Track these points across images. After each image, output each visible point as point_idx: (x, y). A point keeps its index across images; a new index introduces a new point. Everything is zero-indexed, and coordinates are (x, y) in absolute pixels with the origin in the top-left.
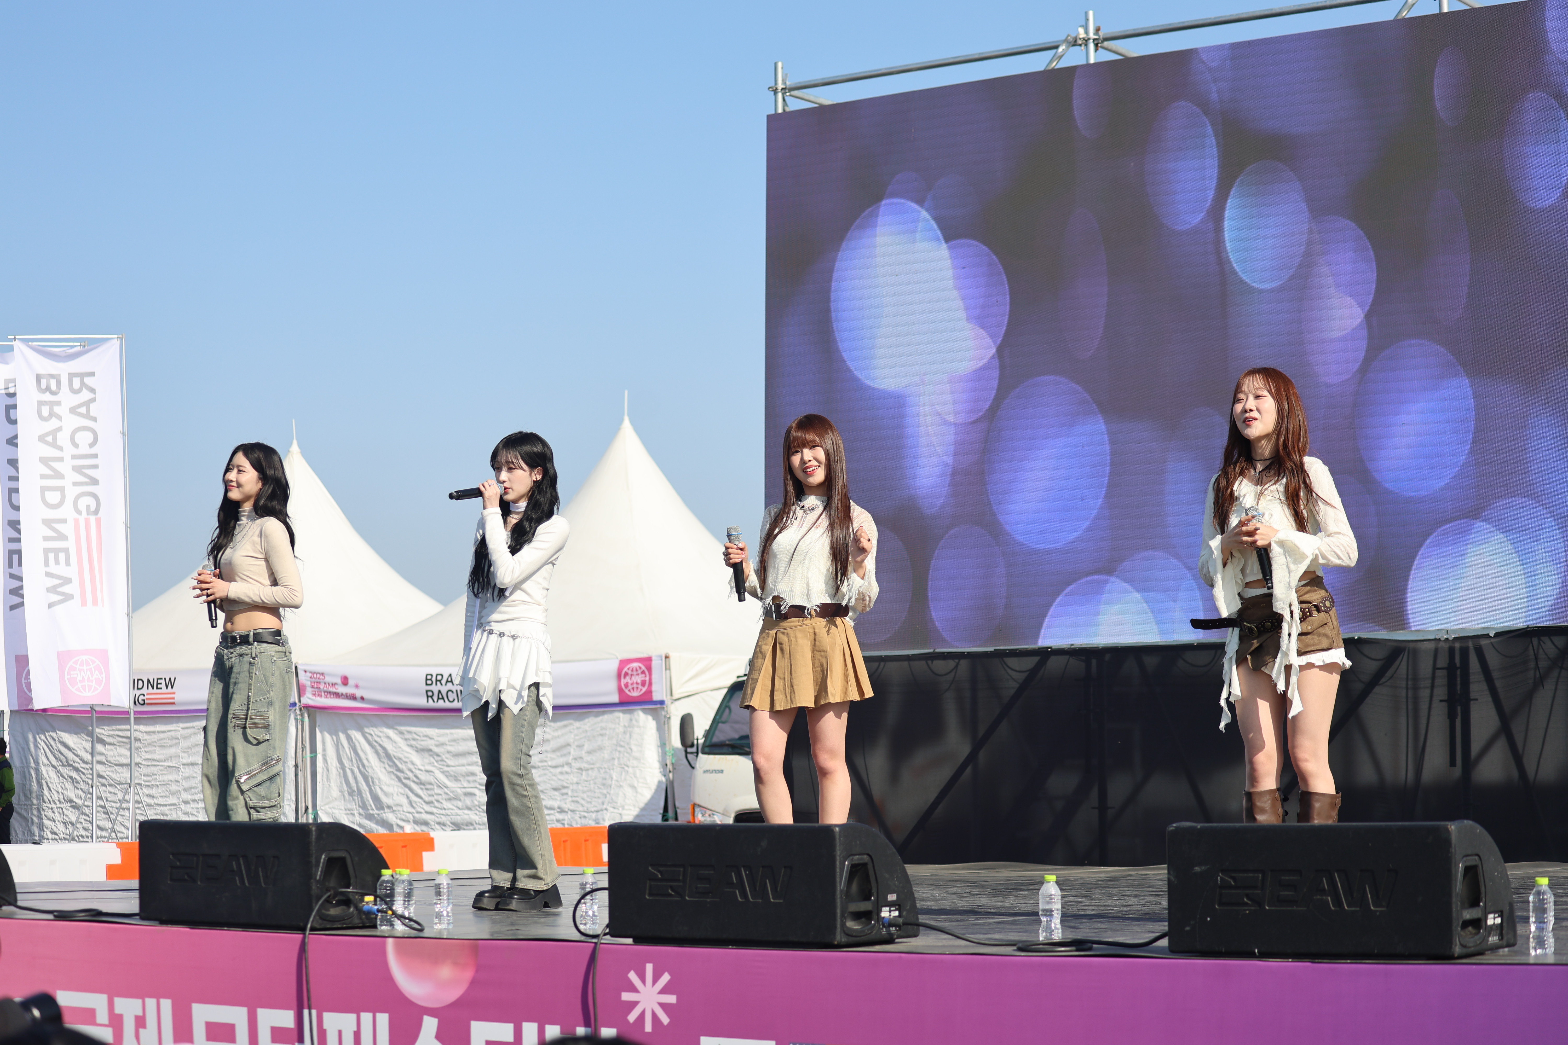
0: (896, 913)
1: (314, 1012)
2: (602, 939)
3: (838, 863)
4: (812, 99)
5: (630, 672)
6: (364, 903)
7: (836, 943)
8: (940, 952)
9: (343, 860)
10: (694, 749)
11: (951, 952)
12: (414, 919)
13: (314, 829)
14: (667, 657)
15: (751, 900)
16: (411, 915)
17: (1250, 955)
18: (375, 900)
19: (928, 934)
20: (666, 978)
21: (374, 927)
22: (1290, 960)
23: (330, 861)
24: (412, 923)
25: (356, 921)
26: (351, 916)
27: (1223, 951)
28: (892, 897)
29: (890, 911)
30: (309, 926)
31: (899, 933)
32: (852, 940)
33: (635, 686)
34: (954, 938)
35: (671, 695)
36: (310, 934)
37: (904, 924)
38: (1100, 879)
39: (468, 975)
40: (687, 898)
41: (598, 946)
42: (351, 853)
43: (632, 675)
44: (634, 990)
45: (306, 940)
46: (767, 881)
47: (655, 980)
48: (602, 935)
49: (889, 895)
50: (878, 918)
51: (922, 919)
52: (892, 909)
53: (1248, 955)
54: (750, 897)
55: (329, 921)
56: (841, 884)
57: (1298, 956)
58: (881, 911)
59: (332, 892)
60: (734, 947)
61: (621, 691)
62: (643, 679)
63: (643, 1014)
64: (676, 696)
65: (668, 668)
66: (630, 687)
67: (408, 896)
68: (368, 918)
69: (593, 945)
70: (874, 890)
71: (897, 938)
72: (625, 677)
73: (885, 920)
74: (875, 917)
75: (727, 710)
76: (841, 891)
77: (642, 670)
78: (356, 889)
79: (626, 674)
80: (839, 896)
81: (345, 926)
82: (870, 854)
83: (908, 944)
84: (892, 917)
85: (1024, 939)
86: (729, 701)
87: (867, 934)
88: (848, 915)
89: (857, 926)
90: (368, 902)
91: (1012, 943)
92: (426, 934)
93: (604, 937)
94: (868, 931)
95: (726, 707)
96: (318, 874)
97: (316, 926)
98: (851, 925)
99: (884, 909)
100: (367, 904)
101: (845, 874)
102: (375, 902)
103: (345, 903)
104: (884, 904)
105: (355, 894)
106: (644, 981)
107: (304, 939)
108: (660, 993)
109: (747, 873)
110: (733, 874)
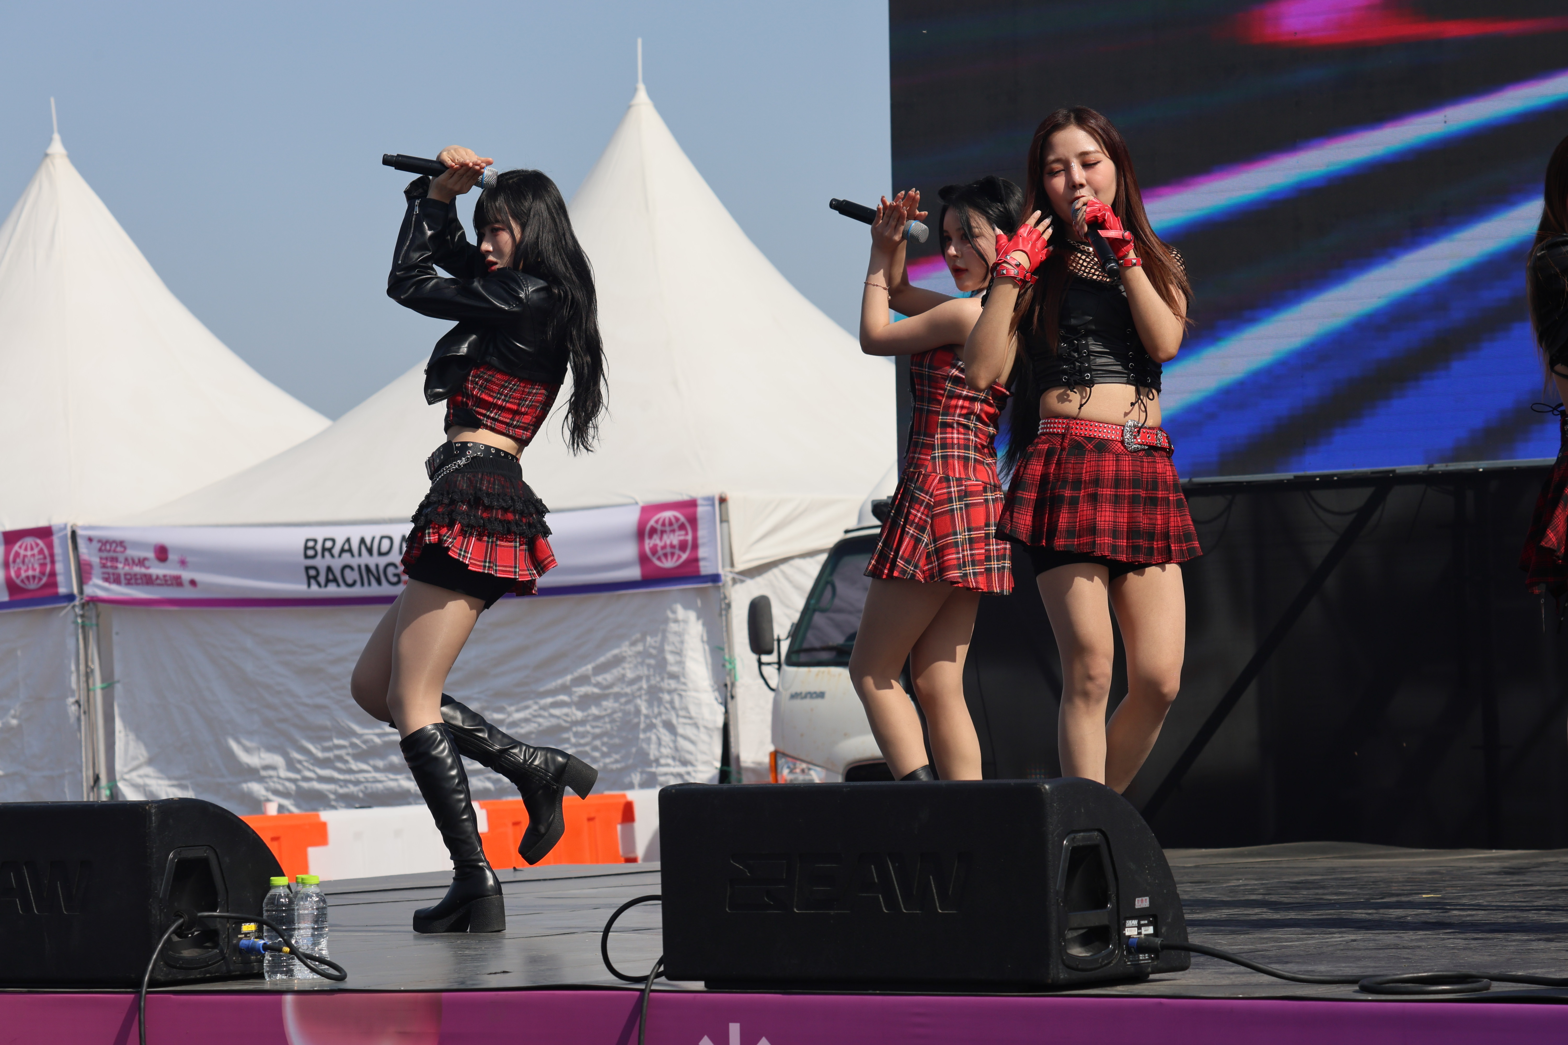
0: (1150, 930)
2: (652, 983)
3: (1050, 846)
5: (659, 527)
6: (240, 936)
7: (1050, 981)
8: (1227, 995)
9: (205, 862)
10: (773, 658)
11: (1246, 996)
12: (329, 959)
13: (153, 811)
14: (723, 500)
15: (905, 911)
16: (324, 952)
18: (260, 930)
19: (1204, 965)
21: (261, 976)
23: (183, 866)
24: (325, 966)
25: (228, 967)
26: (219, 958)
28: (1142, 903)
29: (1139, 927)
30: (146, 978)
31: (1156, 963)
32: (1076, 975)
33: (668, 550)
34: (1249, 970)
35: (732, 565)
36: (148, 993)
37: (1164, 947)
40: (795, 910)
41: (647, 995)
42: (217, 850)
43: (663, 532)
45: (142, 1004)
46: (931, 877)
48: (652, 977)
49: (1137, 899)
50: (1119, 939)
51: (1195, 938)
52: (1142, 922)
54: (902, 906)
55: (181, 968)
56: (1057, 882)
58: (1124, 927)
59: (186, 917)
60: (878, 992)
61: (643, 559)
62: (682, 538)
64: (739, 568)
65: (724, 520)
66: (660, 553)
68: (247, 962)
69: (638, 993)
70: (1112, 891)
71: (1153, 973)
72: (651, 537)
73: (1131, 939)
74: (1115, 936)
75: (829, 588)
76: (1057, 891)
77: (680, 523)
78: (228, 912)
79: (653, 531)
80: (1053, 900)
81: (208, 975)
82: (1103, 829)
83: (1171, 982)
84: (1143, 936)
85: (1370, 972)
86: (832, 573)
87: (1102, 967)
88: (1070, 935)
89: (1087, 952)
90: (249, 933)
91: (1351, 978)
92: (349, 984)
93: (656, 980)
94: (1103, 960)
95: (827, 583)
96: (162, 886)
97: (159, 977)
98: (1077, 951)
99: (1129, 923)
100: (246, 936)
101: (1063, 864)
102: (259, 934)
103: (209, 936)
104: (1128, 915)
105: (224, 921)
107: (137, 1001)
109: (897, 864)
110: (873, 866)
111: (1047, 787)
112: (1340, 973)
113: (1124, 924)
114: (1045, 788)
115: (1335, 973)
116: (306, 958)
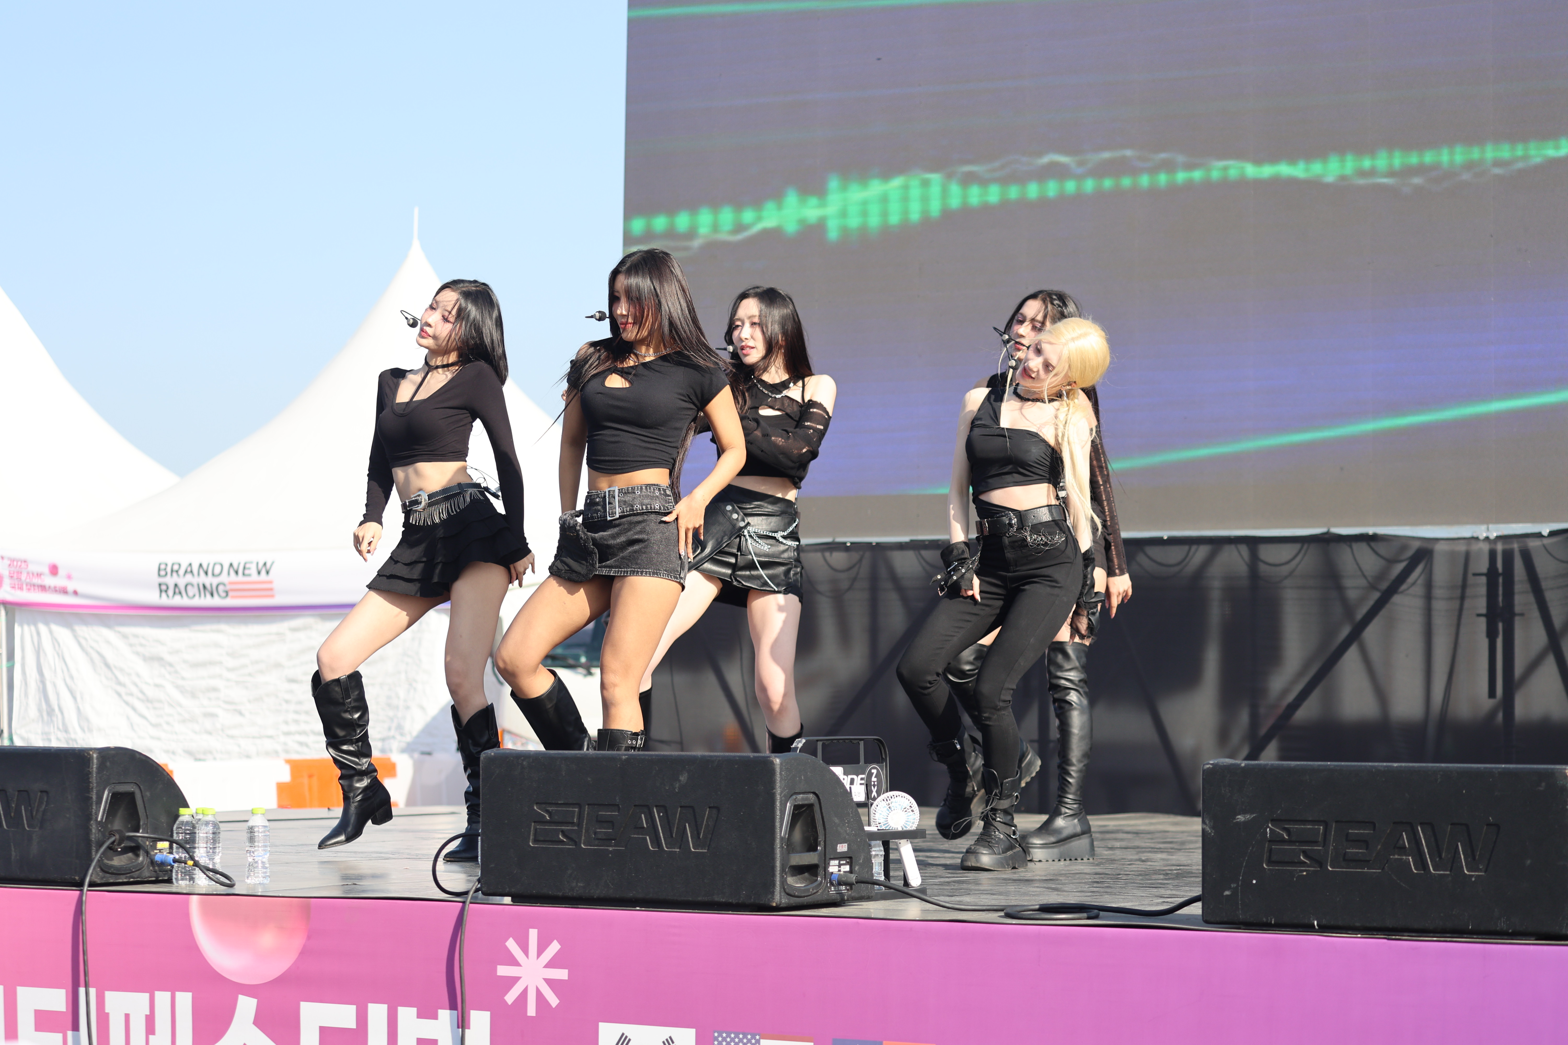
0: (847, 868)
1: (93, 991)
2: (472, 897)
3: (778, 804)
6: (156, 851)
7: (774, 904)
9: (131, 795)
11: (925, 919)
12: (221, 871)
13: (95, 756)
15: (666, 849)
17: (1306, 928)
18: (171, 847)
20: (555, 947)
21: (169, 881)
22: (1359, 936)
23: (116, 797)
24: (218, 876)
25: (146, 873)
26: (140, 868)
27: (1273, 922)
28: (842, 848)
29: (840, 866)
30: (87, 880)
31: (851, 893)
32: (794, 901)
36: (88, 890)
37: (856, 882)
39: (297, 941)
40: (582, 846)
41: (467, 906)
42: (141, 787)
44: (513, 962)
45: (84, 898)
46: (687, 825)
47: (540, 952)
48: (471, 893)
49: (839, 846)
50: (825, 875)
52: (842, 862)
54: (664, 845)
55: (113, 873)
56: (782, 829)
57: (1369, 930)
59: (117, 836)
60: (643, 909)
63: (525, 992)
68: (162, 870)
69: (461, 904)
70: (821, 839)
71: (848, 900)
73: (833, 876)
74: (821, 871)
76: (782, 839)
78: (147, 833)
80: (778, 845)
81: (132, 880)
82: (817, 792)
83: (861, 907)
84: (842, 873)
85: (1003, 903)
87: (812, 895)
88: (789, 869)
89: (801, 883)
90: (162, 849)
91: (995, 908)
92: (237, 890)
93: (474, 895)
94: (813, 890)
96: (100, 814)
97: (96, 880)
99: (833, 862)
101: (787, 818)
102: (171, 850)
103: (133, 850)
104: (832, 857)
105: (145, 839)
106: (526, 951)
107: (81, 897)
108: (546, 966)
109: (661, 814)
110: (643, 815)
112: (983, 904)
113: (829, 864)
115: (979, 904)
116: (205, 869)
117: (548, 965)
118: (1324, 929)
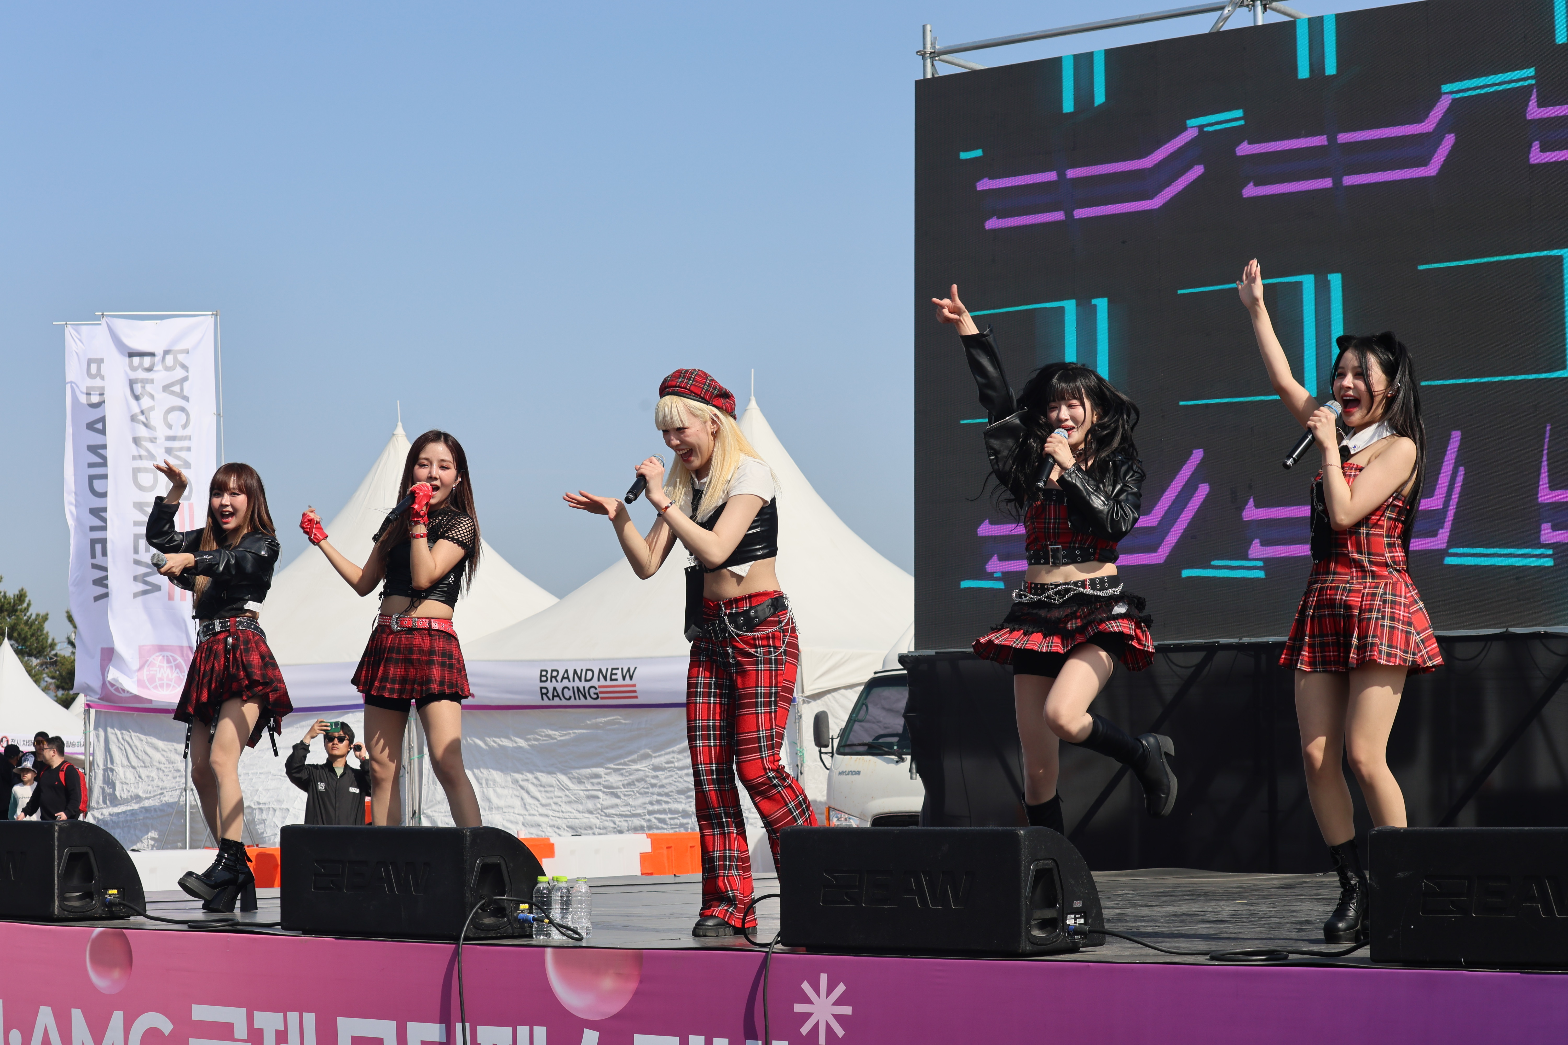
0: (1082, 921)
1: (468, 1025)
2: (773, 948)
3: (1023, 869)
4: (962, 62)
7: (1020, 951)
8: (1129, 961)
9: (498, 866)
10: (829, 749)
12: (572, 928)
13: (468, 834)
15: (932, 906)
17: (1457, 965)
18: (531, 908)
19: (1111, 942)
20: (841, 988)
21: (531, 936)
22: (1498, 970)
23: (485, 868)
24: (570, 932)
25: (511, 930)
26: (506, 925)
27: (1428, 960)
28: (1077, 904)
29: (1075, 919)
30: (463, 935)
31: (1084, 941)
32: (1037, 948)
34: (1142, 946)
36: (463, 944)
37: (1090, 932)
38: (1274, 886)
39: (632, 986)
40: (863, 905)
41: (770, 955)
42: (506, 859)
44: (808, 1001)
45: (460, 951)
46: (948, 886)
47: (829, 992)
48: (773, 944)
49: (1074, 902)
50: (1063, 926)
51: (1108, 927)
52: (1077, 916)
53: (1455, 964)
54: (930, 904)
55: (483, 930)
56: (1026, 890)
57: (1506, 965)
58: (1066, 918)
59: (487, 899)
63: (817, 1025)
64: (807, 693)
67: (566, 903)
68: (523, 928)
69: (764, 954)
70: (1059, 897)
71: (1082, 947)
73: (1070, 927)
74: (1060, 925)
75: (864, 707)
76: (1026, 897)
78: (511, 897)
80: (1024, 903)
81: (499, 935)
82: (1055, 858)
83: (1093, 953)
84: (1077, 925)
85: (1214, 948)
86: (866, 698)
87: (1052, 943)
88: (1033, 922)
89: (1043, 934)
91: (1204, 952)
92: (584, 943)
93: (776, 946)
94: (1053, 939)
95: (863, 704)
96: (472, 880)
97: (470, 935)
98: (1036, 933)
99: (1069, 916)
100: (522, 912)
101: (1030, 880)
102: (530, 911)
103: (500, 911)
104: (1069, 912)
105: (510, 902)
106: (817, 992)
107: (457, 949)
108: (834, 1004)
109: (927, 878)
110: (912, 879)
111: (1022, 832)
112: (1195, 948)
114: (1020, 833)
115: (1193, 949)
116: (559, 927)
117: (836, 1003)
118: (1471, 965)
